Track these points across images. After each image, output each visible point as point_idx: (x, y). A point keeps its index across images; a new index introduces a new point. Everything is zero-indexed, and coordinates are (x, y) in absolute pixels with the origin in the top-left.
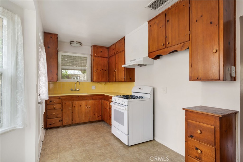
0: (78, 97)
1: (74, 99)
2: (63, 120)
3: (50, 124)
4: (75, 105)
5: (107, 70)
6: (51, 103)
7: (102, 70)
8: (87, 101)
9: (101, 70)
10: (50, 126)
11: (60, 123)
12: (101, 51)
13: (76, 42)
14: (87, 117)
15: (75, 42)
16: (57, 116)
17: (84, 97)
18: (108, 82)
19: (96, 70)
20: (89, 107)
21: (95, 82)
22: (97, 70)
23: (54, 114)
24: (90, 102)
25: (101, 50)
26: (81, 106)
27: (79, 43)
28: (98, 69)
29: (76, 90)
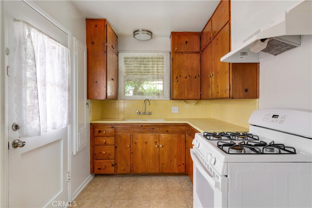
0: (142, 126)
1: (136, 130)
2: (119, 165)
3: (99, 169)
4: (137, 141)
5: (199, 76)
6: (100, 134)
7: (188, 77)
8: (158, 134)
9: (186, 77)
10: (98, 170)
11: (113, 168)
12: (187, 42)
13: (143, 30)
14: (158, 164)
15: (141, 30)
16: (109, 156)
17: (153, 127)
18: (201, 99)
19: (177, 78)
20: (161, 146)
21: (175, 100)
22: (179, 77)
23: (104, 152)
24: (163, 136)
25: (187, 40)
26: (146, 142)
27: (147, 32)
28: (180, 76)
29: (145, 113)
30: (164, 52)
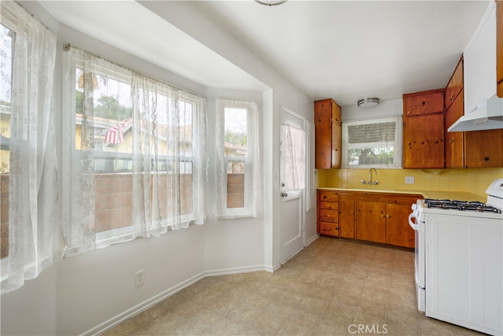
0: (366, 194)
1: (360, 198)
2: (342, 229)
3: (324, 230)
4: (361, 209)
5: (442, 140)
6: (326, 199)
7: (426, 143)
8: (384, 204)
9: (423, 143)
10: (324, 231)
11: (337, 231)
12: (424, 103)
13: (368, 99)
14: (384, 235)
15: (366, 100)
16: (333, 220)
17: (378, 196)
18: (445, 167)
19: (410, 144)
20: (388, 216)
21: (408, 168)
22: (413, 143)
23: (329, 216)
24: (390, 206)
25: (424, 100)
26: (371, 211)
27: (373, 100)
28: (415, 142)
29: (371, 183)
30: (395, 117)
